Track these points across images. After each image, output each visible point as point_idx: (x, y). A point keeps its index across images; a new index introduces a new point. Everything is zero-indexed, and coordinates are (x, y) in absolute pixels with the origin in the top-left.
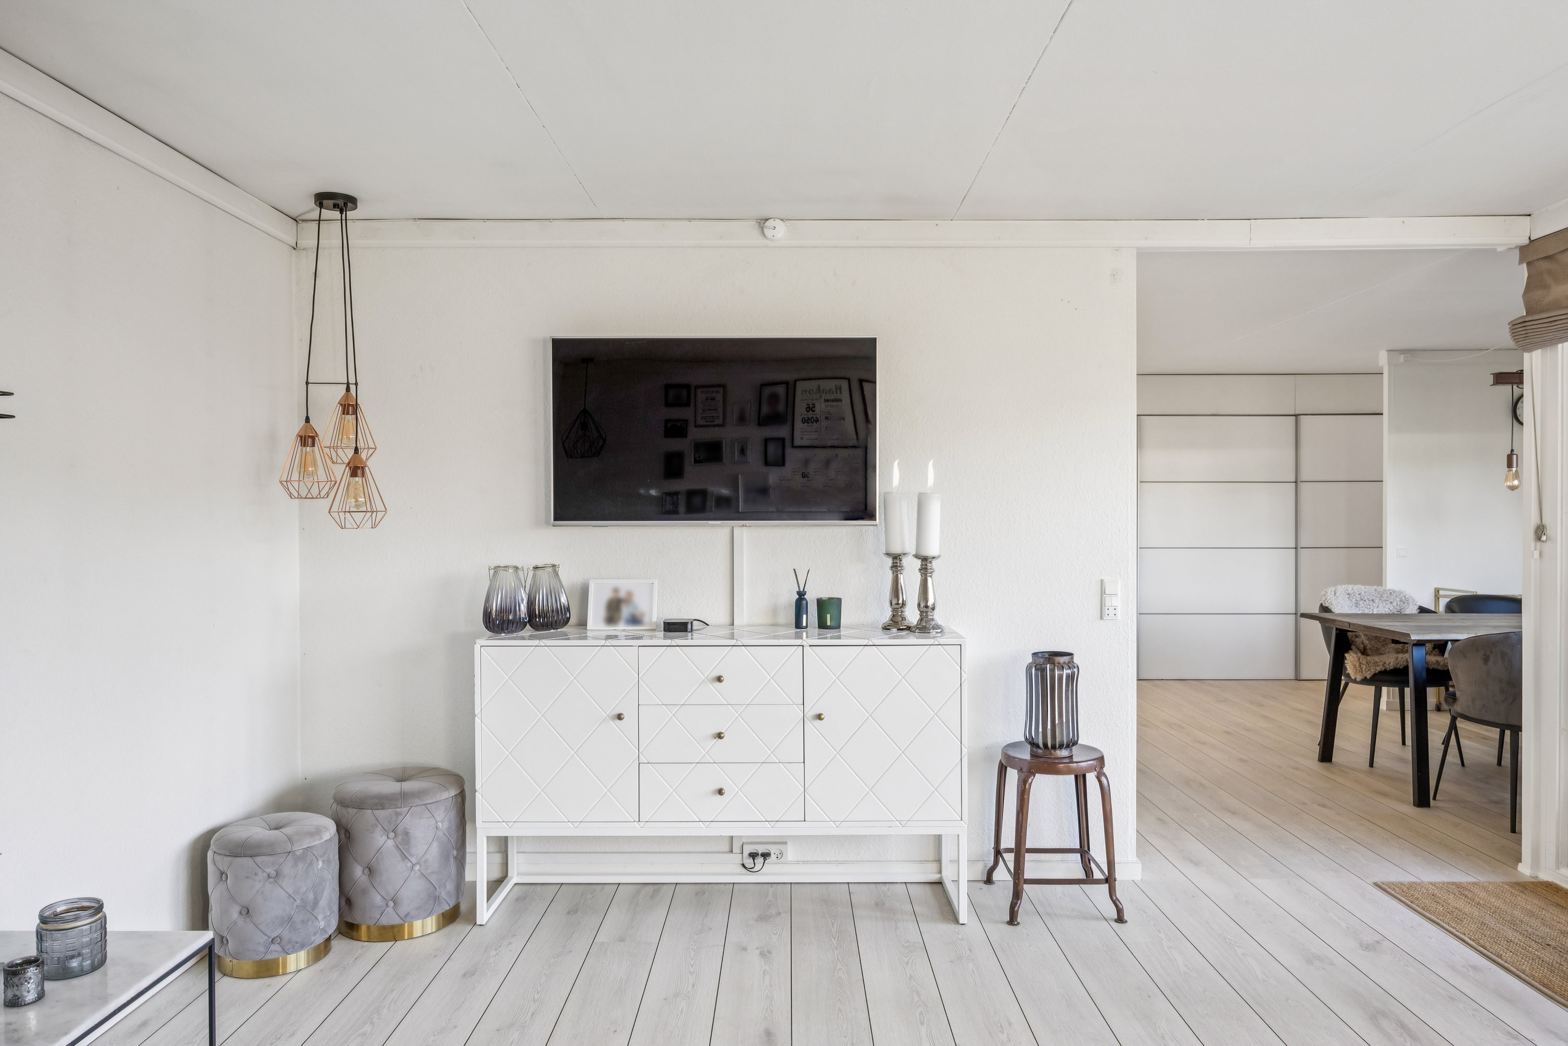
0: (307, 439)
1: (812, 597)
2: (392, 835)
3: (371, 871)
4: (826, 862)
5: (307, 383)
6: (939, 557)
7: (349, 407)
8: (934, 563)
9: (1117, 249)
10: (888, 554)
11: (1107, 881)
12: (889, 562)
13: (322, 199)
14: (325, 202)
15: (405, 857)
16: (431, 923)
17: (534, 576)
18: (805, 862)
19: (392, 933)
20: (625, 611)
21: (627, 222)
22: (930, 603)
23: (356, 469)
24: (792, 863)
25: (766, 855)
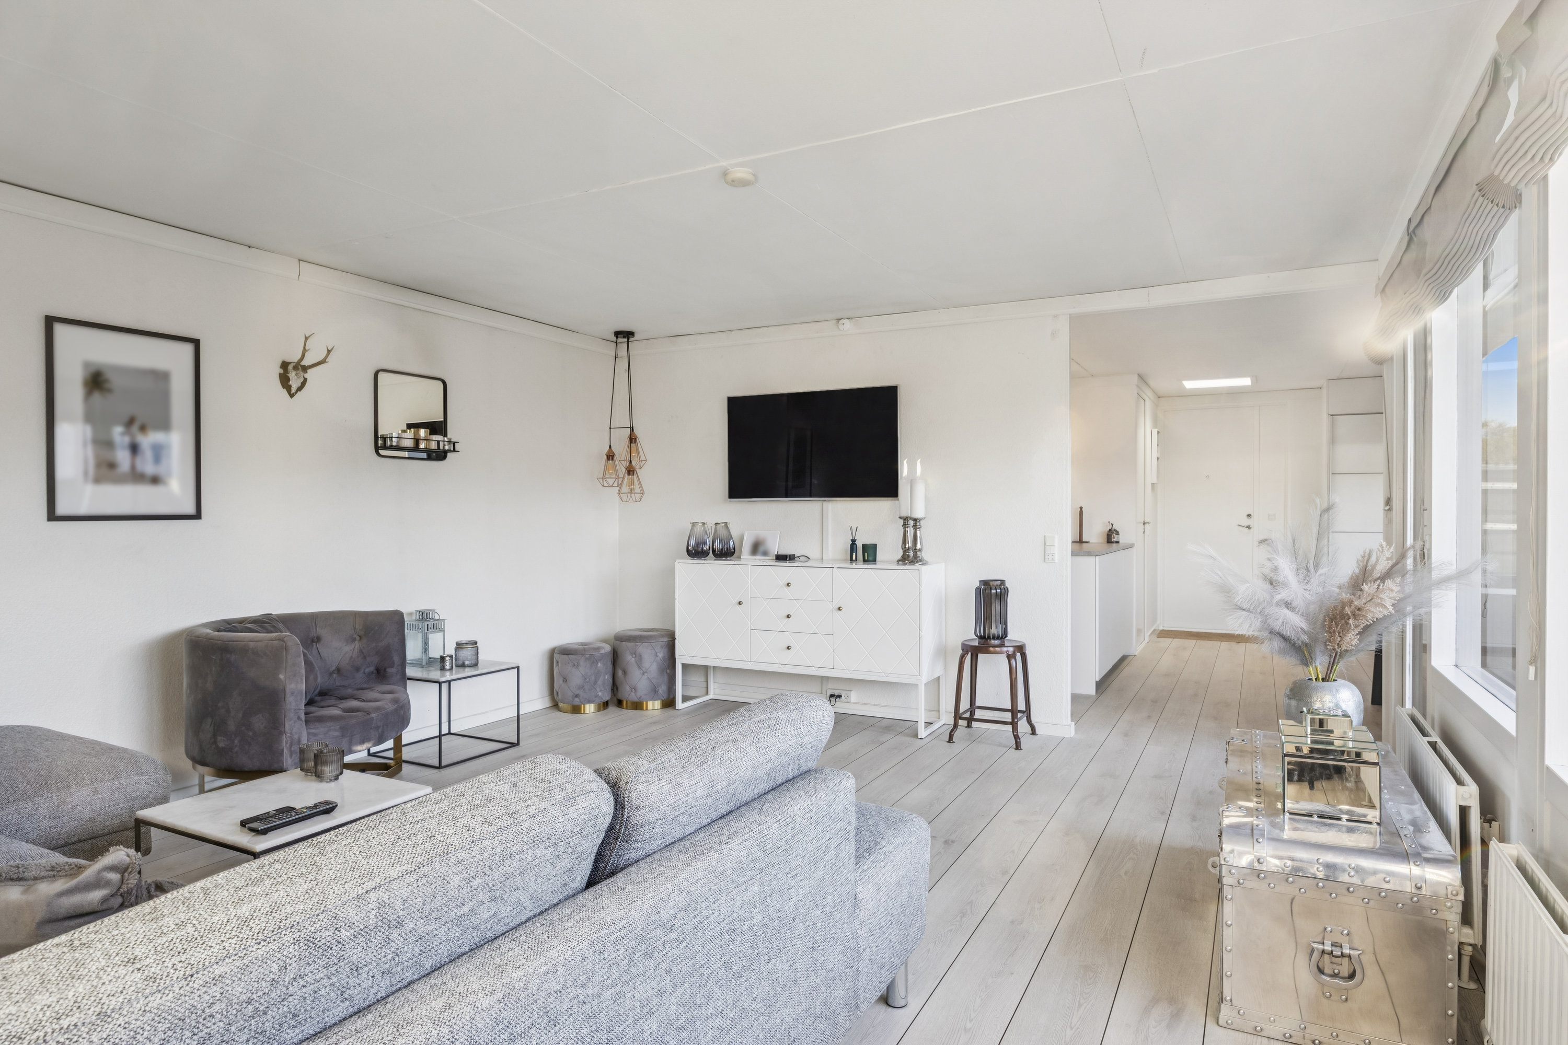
0: (610, 456)
1: (859, 544)
2: (634, 656)
3: (625, 672)
4: (874, 705)
5: (610, 428)
6: (925, 518)
7: (633, 439)
8: (922, 522)
9: (1056, 316)
10: (900, 518)
11: (1011, 723)
12: (902, 522)
13: (618, 334)
14: (619, 336)
15: (639, 668)
16: (657, 704)
17: (716, 528)
18: (862, 704)
19: (637, 706)
20: (761, 549)
21: (769, 328)
22: (918, 546)
23: (631, 471)
24: (854, 703)
25: (840, 696)
